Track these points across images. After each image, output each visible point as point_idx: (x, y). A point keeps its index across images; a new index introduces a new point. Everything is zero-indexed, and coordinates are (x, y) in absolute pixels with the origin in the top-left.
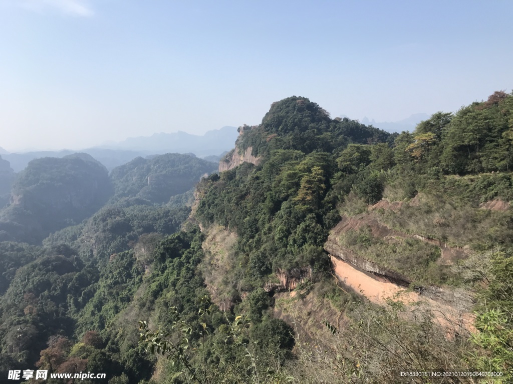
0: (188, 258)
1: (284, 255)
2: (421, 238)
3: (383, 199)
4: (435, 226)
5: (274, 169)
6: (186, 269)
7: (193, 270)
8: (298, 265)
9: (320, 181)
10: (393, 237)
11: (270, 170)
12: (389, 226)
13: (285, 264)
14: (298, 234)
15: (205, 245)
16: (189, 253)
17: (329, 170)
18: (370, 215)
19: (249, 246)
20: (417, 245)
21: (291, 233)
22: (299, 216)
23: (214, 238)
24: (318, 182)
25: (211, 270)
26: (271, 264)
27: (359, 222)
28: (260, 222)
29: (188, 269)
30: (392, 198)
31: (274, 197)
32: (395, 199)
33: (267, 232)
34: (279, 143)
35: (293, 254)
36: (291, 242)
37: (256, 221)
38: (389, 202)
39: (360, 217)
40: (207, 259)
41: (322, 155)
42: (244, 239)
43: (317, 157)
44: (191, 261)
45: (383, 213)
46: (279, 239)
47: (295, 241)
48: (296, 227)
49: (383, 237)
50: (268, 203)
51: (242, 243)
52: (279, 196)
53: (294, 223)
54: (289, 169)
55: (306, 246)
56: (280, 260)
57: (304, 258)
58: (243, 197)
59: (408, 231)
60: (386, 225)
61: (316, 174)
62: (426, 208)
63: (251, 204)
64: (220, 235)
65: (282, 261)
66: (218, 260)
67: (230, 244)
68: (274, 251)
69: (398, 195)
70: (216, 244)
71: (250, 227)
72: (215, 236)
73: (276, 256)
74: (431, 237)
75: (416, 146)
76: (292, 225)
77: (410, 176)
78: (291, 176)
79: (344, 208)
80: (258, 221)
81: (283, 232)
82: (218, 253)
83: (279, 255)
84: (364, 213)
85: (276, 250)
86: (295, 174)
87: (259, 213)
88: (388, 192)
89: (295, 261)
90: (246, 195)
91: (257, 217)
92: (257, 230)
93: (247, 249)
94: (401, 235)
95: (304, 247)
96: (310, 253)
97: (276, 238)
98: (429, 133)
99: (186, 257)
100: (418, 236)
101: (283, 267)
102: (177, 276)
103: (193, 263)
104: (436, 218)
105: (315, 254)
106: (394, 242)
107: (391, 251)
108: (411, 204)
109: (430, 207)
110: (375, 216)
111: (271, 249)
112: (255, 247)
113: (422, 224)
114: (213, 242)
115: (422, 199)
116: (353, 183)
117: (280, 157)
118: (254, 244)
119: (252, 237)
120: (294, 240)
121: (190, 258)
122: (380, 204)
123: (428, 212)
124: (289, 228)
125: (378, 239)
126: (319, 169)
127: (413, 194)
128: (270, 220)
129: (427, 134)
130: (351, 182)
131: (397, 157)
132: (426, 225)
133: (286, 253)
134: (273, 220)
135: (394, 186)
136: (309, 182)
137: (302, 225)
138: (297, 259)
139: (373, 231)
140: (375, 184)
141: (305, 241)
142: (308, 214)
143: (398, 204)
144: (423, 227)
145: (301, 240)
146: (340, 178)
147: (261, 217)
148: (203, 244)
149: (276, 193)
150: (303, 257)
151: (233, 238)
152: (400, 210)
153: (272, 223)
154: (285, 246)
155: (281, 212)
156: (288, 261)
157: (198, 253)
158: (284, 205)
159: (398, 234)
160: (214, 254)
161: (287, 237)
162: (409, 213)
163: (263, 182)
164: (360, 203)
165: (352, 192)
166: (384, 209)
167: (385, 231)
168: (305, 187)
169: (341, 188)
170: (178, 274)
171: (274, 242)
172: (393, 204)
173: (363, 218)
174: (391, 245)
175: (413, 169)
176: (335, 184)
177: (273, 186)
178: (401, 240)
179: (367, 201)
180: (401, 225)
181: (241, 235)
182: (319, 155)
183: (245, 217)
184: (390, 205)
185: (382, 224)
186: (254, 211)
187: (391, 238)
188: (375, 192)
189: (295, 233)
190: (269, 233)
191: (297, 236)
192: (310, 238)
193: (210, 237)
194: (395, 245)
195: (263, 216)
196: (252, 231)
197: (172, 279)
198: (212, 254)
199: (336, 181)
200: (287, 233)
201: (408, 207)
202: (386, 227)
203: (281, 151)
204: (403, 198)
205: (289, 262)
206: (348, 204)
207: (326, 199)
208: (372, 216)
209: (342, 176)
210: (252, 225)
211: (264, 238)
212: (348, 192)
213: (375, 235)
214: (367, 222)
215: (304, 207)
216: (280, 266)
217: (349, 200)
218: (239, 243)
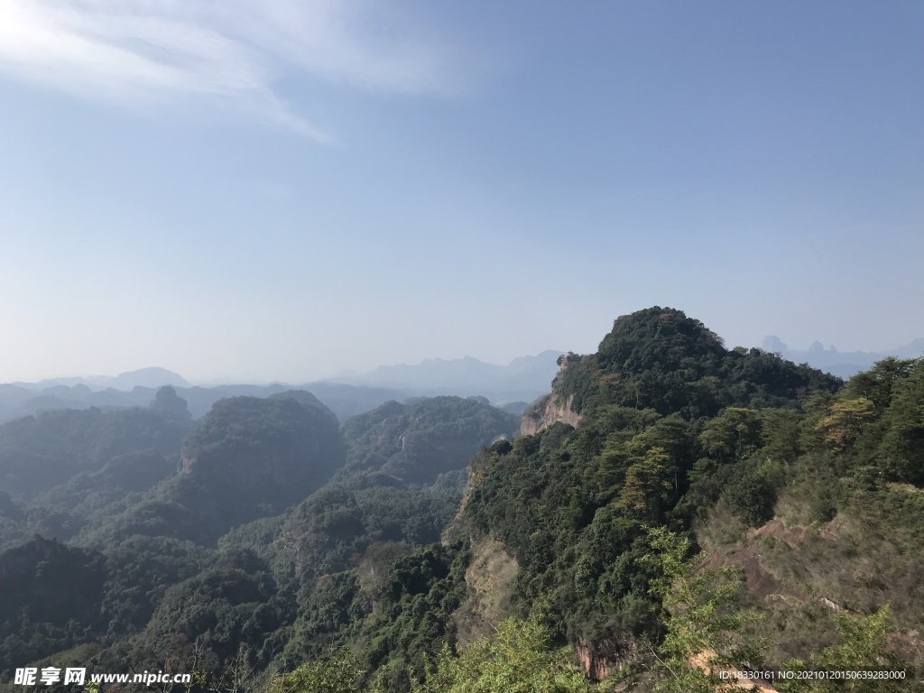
0: (438, 597)
1: (587, 612)
2: (833, 605)
3: (775, 518)
4: (856, 586)
5: (593, 441)
6: (429, 619)
7: (442, 623)
8: (611, 634)
9: (663, 475)
10: (782, 597)
11: (587, 444)
12: (776, 576)
13: (587, 627)
14: (616, 574)
15: (470, 574)
16: (441, 587)
17: (684, 454)
18: (748, 549)
19: (533, 587)
20: (823, 620)
21: (604, 571)
22: (621, 538)
23: (485, 563)
24: (657, 476)
25: (471, 624)
26: (565, 626)
27: (727, 560)
28: (558, 543)
29: (432, 618)
30: (790, 518)
31: (583, 498)
32: (796, 521)
33: (565, 563)
34: (614, 393)
35: (603, 612)
36: (602, 589)
37: (551, 539)
38: (785, 525)
39: (730, 550)
40: (465, 605)
41: (672, 424)
42: (528, 573)
43: (663, 429)
44: (442, 602)
45: (772, 548)
46: (582, 579)
47: (608, 587)
48: (614, 560)
49: (765, 596)
50: (574, 509)
51: (524, 580)
52: (594, 496)
53: (611, 551)
54: (613, 447)
55: (629, 598)
56: (580, 621)
57: (623, 621)
58: (536, 492)
59: (810, 588)
60: (771, 572)
61: (655, 461)
62: (845, 545)
63: (545, 506)
64: (495, 560)
65: (584, 623)
66: (484, 607)
67: (508, 580)
68: (571, 600)
69: (802, 514)
70: (487, 574)
71: (539, 551)
72: (487, 559)
73: (574, 611)
74: (849, 606)
75: (834, 422)
76: (608, 555)
77: (824, 478)
78: (615, 461)
79: (705, 529)
80: (554, 540)
81: (588, 568)
82: (487, 594)
83: (579, 611)
84: (739, 544)
85: (575, 600)
86: (623, 457)
87: (557, 524)
88: (785, 508)
89: (607, 625)
90: (544, 486)
91: (552, 533)
92: (551, 558)
93: (529, 591)
94: (798, 596)
95: (624, 599)
96: (633, 613)
97: (577, 578)
98: (862, 400)
99: (434, 593)
100: (827, 601)
101: (584, 634)
102: (415, 629)
103: (446, 607)
104: (862, 567)
105: (642, 616)
106: (782, 607)
107: (775, 625)
108: (823, 534)
109: (854, 544)
110: (758, 551)
111: (566, 598)
112: (543, 590)
113: (834, 575)
114: (482, 571)
115: (844, 526)
116: (726, 482)
117: (610, 421)
118: (541, 585)
119: (542, 570)
120: (608, 584)
121: (442, 596)
122: (769, 528)
123: (850, 554)
124: (601, 561)
125: (754, 598)
126: (661, 453)
127: (829, 514)
128: (574, 540)
129: (855, 402)
130: (722, 481)
131: (805, 440)
132: (842, 581)
133: (591, 609)
134: (577, 542)
135: (796, 496)
136: (640, 475)
137: (623, 558)
138: (611, 622)
139: (749, 581)
140: (761, 489)
141: (627, 588)
142: (636, 537)
143: (800, 530)
144: (835, 584)
145: (621, 586)
146: (705, 471)
147: (559, 533)
148: (467, 573)
149: (589, 489)
150: (620, 620)
151: (513, 567)
152: (801, 544)
153: (576, 547)
154: (592, 593)
155: (593, 527)
156: (594, 623)
157: (456, 589)
158: (600, 514)
159: (792, 593)
160: (481, 595)
161: (596, 577)
162: (814, 553)
163: (571, 466)
164: (735, 522)
165: (722, 499)
166: (774, 539)
167: (768, 584)
168: (633, 484)
169: (702, 490)
170: (416, 626)
171: (573, 585)
172: (791, 530)
173: (734, 553)
174: (776, 614)
175: (832, 465)
176: (695, 480)
177: (585, 475)
178: (797, 605)
179: (746, 521)
180: (797, 574)
181: (524, 564)
182: (667, 425)
183: (534, 530)
184: (787, 531)
185: (765, 568)
186: (549, 520)
187: (779, 600)
188: (761, 505)
189: (612, 570)
190: (569, 566)
191: (613, 577)
192: (637, 583)
193: (478, 562)
194: (785, 614)
195: (564, 531)
196: (541, 559)
197: (404, 634)
198: (477, 594)
199: (699, 476)
200: (596, 570)
201: (816, 539)
202: (772, 575)
203: (615, 408)
204: (810, 521)
205: (595, 627)
206: (713, 522)
207: (677, 508)
208: (751, 550)
209: (710, 466)
210: (542, 548)
211: (559, 575)
212: (715, 499)
213: (752, 590)
214: (739, 562)
215: (630, 523)
216: (580, 632)
217: (716, 515)
218: (520, 578)
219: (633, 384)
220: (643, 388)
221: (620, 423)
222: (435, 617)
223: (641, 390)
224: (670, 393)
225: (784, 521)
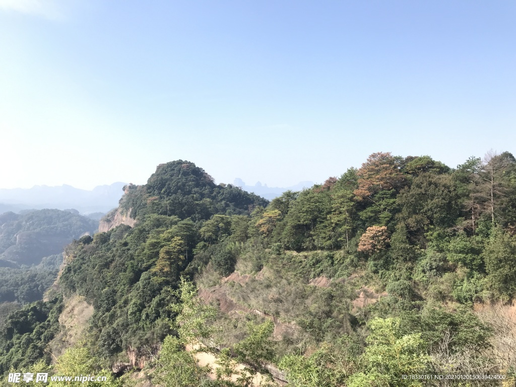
0: (39, 334)
1: (135, 332)
2: (259, 313)
3: (235, 271)
4: (270, 302)
5: (142, 234)
6: (33, 348)
7: (41, 349)
8: (148, 342)
9: (180, 252)
10: (237, 312)
11: (138, 236)
12: (234, 300)
13: (134, 340)
14: (152, 309)
15: (62, 317)
16: (42, 327)
17: (191, 240)
18: (222, 288)
19: (103, 321)
20: (255, 321)
21: (145, 307)
22: (155, 288)
23: (73, 310)
24: (177, 252)
25: (62, 348)
26: (121, 341)
27: (211, 295)
28: (119, 294)
29: (35, 347)
30: (243, 270)
31: (135, 267)
32: (245, 272)
33: (123, 305)
34: (156, 208)
35: (144, 330)
36: (144, 317)
37: (115, 292)
38: (240, 275)
39: (213, 290)
40: (58, 337)
41: (186, 224)
42: (100, 313)
43: (181, 227)
44: (42, 337)
45: (233, 287)
46: (132, 313)
47: (147, 316)
48: (151, 300)
49: (228, 312)
50: (129, 274)
51: (97, 317)
52: (141, 266)
53: (150, 296)
54: (153, 237)
55: (158, 321)
56: (130, 337)
57: (155, 334)
58: (107, 265)
59: (249, 305)
60: (232, 299)
61: (176, 244)
62: (266, 282)
63: (111, 273)
64: (79, 307)
65: (133, 338)
66: (71, 336)
67: (87, 318)
68: (126, 326)
69: (248, 269)
70: (73, 317)
71: (107, 299)
72: (74, 307)
73: (127, 332)
74: (267, 312)
75: (264, 222)
76: (148, 298)
77: (258, 250)
78: (154, 245)
79: (201, 280)
80: (117, 292)
81: (136, 306)
82: (73, 328)
83: (130, 332)
84: (217, 286)
85: (128, 325)
86: (159, 243)
87: (119, 283)
88: (240, 266)
89: (146, 337)
90: (111, 262)
91: (116, 288)
92: (114, 302)
93: (100, 323)
94: (244, 310)
95: (156, 322)
96: (161, 328)
97: (129, 312)
98: (276, 211)
99: (36, 332)
100: (257, 311)
101: (132, 344)
102: (22, 356)
103: (45, 340)
104: (273, 293)
105: (165, 330)
106: (236, 317)
107: (233, 326)
108: (257, 278)
109: (270, 282)
110: (226, 289)
111: (123, 325)
112: (108, 322)
113: (260, 298)
114: (70, 314)
115: (266, 273)
116: (212, 254)
117: (152, 223)
118: (108, 319)
119: (108, 310)
120: (147, 314)
121: (42, 333)
122: (233, 276)
123: (268, 286)
124: (143, 302)
125: (223, 314)
126: (179, 240)
127: (259, 268)
128: (128, 291)
129: (273, 212)
130: (210, 253)
131: (250, 231)
132: (264, 300)
133: (137, 330)
134: (130, 293)
135: (245, 259)
136: (167, 253)
137: (156, 300)
138: (148, 335)
139: (221, 305)
140: (229, 257)
141: (158, 315)
142: (164, 287)
143: (247, 277)
144: (261, 302)
145: (154, 315)
146: (202, 248)
147: (120, 288)
148: (60, 317)
149: (138, 261)
150: (153, 333)
151: (91, 310)
152: (247, 283)
153: (129, 295)
154: (138, 321)
155: (140, 283)
156: (138, 337)
157: (52, 327)
158: (144, 276)
159: (241, 309)
160: (69, 329)
161: (140, 311)
162: (253, 287)
163: (129, 249)
164: (216, 274)
165: (210, 263)
166: (234, 282)
167: (231, 305)
168: (163, 258)
169: (200, 259)
170: (23, 354)
171: (127, 317)
172: (242, 277)
173: (214, 291)
174: (234, 320)
175: (262, 243)
176: (197, 254)
177: (136, 254)
178: (243, 314)
179: (221, 274)
180: (244, 299)
181: (97, 308)
182: (184, 224)
183: (105, 288)
184: (240, 278)
185: (229, 298)
186: (114, 281)
187: (235, 313)
188: (229, 265)
189: (150, 306)
190: (125, 307)
191: (150, 310)
192: (164, 312)
193: (68, 310)
194: (237, 320)
195: (123, 287)
196: (108, 304)
197: (15, 360)
198: (67, 328)
199: (199, 251)
200: (141, 307)
201: (253, 281)
202: (232, 301)
203: (156, 216)
204: (251, 272)
205: (139, 339)
206: (205, 276)
207: (186, 269)
209: (205, 246)
210: (109, 298)
211: (119, 312)
212: (206, 263)
213: (223, 309)
214: (217, 296)
215: (160, 280)
216: (130, 343)
217: (207, 272)
218: (95, 316)
219: (166, 202)
220: (171, 205)
221: (158, 224)
222: (37, 346)
223: (170, 206)
224: (186, 207)
225: (239, 272)
